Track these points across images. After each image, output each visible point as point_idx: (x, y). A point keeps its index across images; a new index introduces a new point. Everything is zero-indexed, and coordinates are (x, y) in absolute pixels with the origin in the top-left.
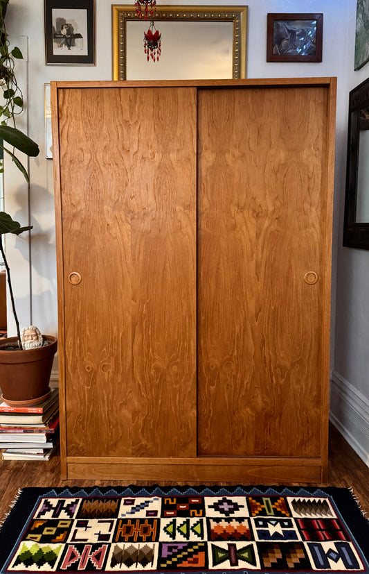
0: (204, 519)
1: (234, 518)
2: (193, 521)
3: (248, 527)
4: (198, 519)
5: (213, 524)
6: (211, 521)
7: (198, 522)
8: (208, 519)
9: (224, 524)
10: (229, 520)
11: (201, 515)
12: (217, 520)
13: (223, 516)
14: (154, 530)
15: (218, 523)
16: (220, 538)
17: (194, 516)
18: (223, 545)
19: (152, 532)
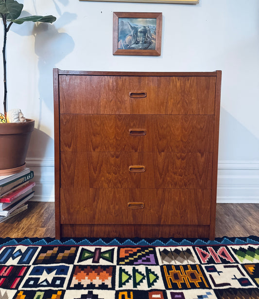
0: (117, 288)
1: (85, 289)
2: (129, 286)
3: (74, 278)
4: (124, 287)
5: (108, 282)
6: (110, 286)
7: (124, 284)
8: (113, 288)
9: (97, 282)
10: (91, 286)
11: (121, 294)
12: (103, 287)
13: (95, 292)
14: (168, 277)
15: (103, 284)
16: (104, 268)
17: (129, 291)
18: (103, 262)
19: (169, 274)
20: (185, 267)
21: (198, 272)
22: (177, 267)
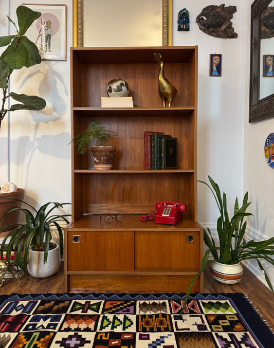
0: (98, 330)
1: (72, 331)
2: (108, 329)
3: (65, 323)
4: (104, 330)
5: (92, 326)
6: (93, 329)
7: (104, 328)
8: (95, 330)
9: (83, 326)
10: (78, 329)
11: (100, 335)
12: (87, 330)
13: (80, 333)
14: (140, 323)
15: (88, 328)
16: (91, 316)
17: (106, 333)
18: (90, 312)
19: (142, 321)
20: (157, 316)
21: (166, 320)
22: (150, 316)
